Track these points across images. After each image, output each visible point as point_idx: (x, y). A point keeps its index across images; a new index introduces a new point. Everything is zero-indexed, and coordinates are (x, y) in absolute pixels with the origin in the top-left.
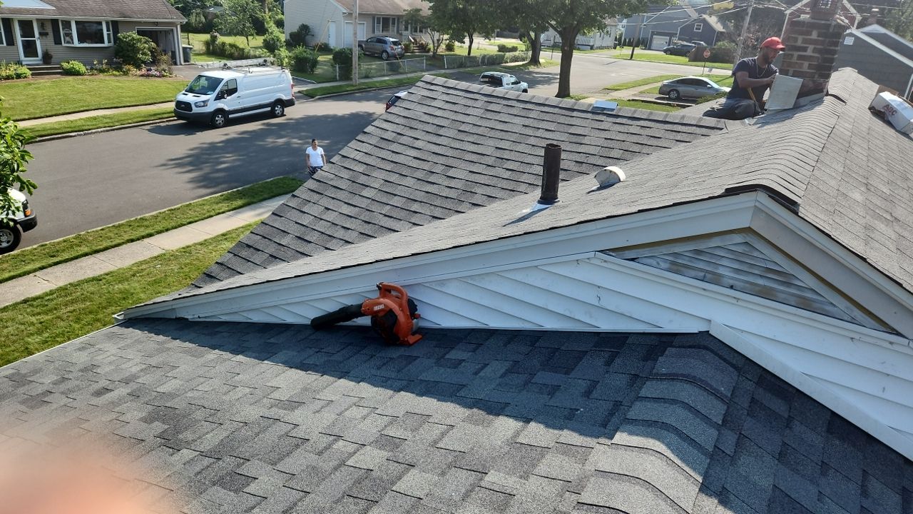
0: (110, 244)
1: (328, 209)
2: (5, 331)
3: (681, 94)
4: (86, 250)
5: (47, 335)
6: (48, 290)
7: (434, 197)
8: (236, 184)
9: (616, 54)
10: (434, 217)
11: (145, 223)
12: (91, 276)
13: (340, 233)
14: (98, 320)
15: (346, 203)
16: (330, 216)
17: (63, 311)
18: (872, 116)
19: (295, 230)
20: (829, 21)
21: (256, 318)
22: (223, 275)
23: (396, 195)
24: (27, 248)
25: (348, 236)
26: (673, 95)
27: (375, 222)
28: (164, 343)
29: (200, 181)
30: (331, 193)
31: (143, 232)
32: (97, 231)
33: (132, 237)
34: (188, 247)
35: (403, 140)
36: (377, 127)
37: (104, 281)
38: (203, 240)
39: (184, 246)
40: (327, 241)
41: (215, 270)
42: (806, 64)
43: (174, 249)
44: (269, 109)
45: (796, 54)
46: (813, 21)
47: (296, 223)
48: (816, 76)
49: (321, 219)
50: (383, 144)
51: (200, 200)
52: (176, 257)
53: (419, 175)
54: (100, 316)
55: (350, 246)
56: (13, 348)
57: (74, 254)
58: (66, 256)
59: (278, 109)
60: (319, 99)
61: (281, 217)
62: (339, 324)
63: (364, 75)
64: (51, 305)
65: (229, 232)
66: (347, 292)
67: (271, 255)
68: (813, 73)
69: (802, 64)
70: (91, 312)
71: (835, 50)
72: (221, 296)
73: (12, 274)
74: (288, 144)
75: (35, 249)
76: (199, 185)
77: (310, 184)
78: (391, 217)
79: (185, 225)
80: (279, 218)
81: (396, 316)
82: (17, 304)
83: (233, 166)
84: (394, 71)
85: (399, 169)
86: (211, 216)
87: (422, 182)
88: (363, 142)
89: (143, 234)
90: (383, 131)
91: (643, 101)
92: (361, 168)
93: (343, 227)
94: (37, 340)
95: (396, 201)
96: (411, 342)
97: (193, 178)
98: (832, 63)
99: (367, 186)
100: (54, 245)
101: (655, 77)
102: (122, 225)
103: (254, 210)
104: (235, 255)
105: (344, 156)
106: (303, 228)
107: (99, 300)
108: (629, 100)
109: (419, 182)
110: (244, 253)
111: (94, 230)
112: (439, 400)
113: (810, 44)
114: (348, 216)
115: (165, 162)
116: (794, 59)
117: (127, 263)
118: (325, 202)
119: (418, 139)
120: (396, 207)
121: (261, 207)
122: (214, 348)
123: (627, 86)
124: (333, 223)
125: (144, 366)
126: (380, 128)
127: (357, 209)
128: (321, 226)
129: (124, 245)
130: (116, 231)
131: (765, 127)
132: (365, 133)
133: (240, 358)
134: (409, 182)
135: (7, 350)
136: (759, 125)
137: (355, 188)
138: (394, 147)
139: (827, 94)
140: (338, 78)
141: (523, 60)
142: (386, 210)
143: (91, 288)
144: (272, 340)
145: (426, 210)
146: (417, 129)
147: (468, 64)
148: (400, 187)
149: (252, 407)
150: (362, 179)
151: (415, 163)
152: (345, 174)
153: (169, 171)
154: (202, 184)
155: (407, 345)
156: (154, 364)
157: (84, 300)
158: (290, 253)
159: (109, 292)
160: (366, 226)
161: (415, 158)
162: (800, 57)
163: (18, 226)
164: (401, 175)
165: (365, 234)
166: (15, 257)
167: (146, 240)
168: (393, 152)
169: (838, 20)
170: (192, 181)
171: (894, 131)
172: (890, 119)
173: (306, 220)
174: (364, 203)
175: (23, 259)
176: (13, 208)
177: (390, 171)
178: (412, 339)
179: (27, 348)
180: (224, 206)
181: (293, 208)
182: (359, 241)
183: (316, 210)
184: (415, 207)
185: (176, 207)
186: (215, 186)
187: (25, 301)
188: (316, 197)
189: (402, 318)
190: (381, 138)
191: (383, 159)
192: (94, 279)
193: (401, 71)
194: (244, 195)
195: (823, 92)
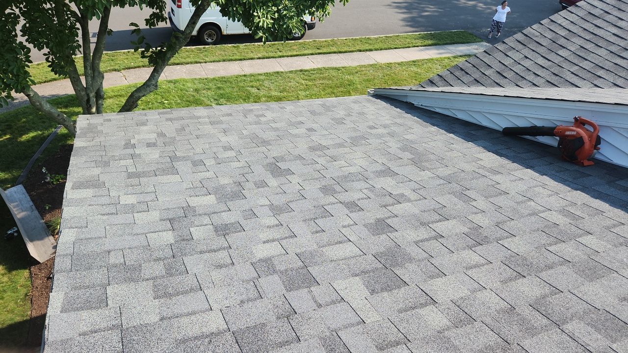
0: (348, 50)
1: (527, 58)
2: (290, 84)
4: (335, 50)
5: (308, 93)
6: (312, 68)
7: (621, 69)
8: (430, 29)
10: (615, 85)
11: (369, 42)
12: (335, 66)
13: (531, 77)
14: (334, 93)
15: (542, 56)
16: (527, 63)
17: (318, 82)
19: (497, 67)
21: (461, 116)
22: (440, 83)
23: (586, 60)
24: (307, 40)
25: (536, 80)
27: (562, 76)
28: (400, 113)
29: (408, 21)
30: (533, 46)
31: (367, 47)
32: (343, 40)
33: (361, 49)
34: (391, 64)
35: (608, 18)
36: (589, 3)
37: (341, 71)
38: (400, 61)
39: (389, 62)
40: (519, 80)
41: (436, 79)
43: (383, 62)
47: (500, 62)
49: (519, 64)
50: (589, 18)
51: (405, 34)
52: (382, 68)
53: (613, 48)
54: (335, 91)
55: (536, 88)
56: (291, 94)
57: (329, 51)
58: (325, 50)
61: (490, 55)
62: (522, 136)
64: (313, 77)
65: (418, 61)
66: (536, 116)
67: (475, 80)
70: (331, 87)
72: (442, 96)
73: (298, 53)
74: (475, 6)
75: (311, 42)
76: (407, 24)
77: (519, 36)
78: (577, 76)
79: (392, 49)
80: (488, 55)
81: (584, 143)
82: (296, 71)
83: (433, 16)
85: (596, 40)
86: (410, 47)
87: (613, 55)
88: (573, 13)
89: (367, 48)
90: (592, 7)
92: (563, 33)
93: (534, 73)
94: (303, 94)
95: (585, 65)
96: (585, 164)
97: (405, 18)
99: (564, 48)
100: (320, 42)
102: (357, 39)
103: (438, 49)
104: (451, 73)
105: (552, 21)
106: (503, 66)
107: (337, 82)
109: (612, 54)
110: (458, 73)
111: (342, 38)
112: (610, 205)
114: (541, 66)
115: (390, 4)
117: (355, 64)
118: (526, 52)
119: (622, 20)
120: (584, 69)
121: (443, 49)
122: (434, 125)
124: (527, 69)
125: (393, 122)
126: (591, 4)
127: (550, 63)
128: (517, 68)
129: (355, 53)
130: (353, 43)
132: (577, 6)
133: (452, 135)
134: (602, 52)
135: (289, 94)
137: (554, 47)
138: (598, 22)
142: (574, 69)
143: (334, 73)
144: (472, 132)
145: (610, 77)
146: (624, 11)
148: (592, 55)
149: (466, 164)
150: (562, 41)
151: (613, 39)
152: (549, 35)
153: (392, 10)
154: (409, 23)
155: (582, 165)
156: (398, 122)
157: (329, 79)
158: (489, 81)
159: (342, 79)
160: (554, 77)
161: (614, 34)
163: (306, 25)
164: (597, 45)
165: (551, 83)
166: (300, 44)
167: (368, 53)
168: (596, 26)
170: (404, 20)
173: (507, 61)
174: (557, 60)
175: (303, 46)
176: (326, 13)
177: (587, 40)
178: (586, 163)
179: (298, 97)
180: (419, 42)
181: (501, 51)
182: (544, 87)
183: (517, 56)
184: (601, 73)
185: (390, 35)
186: (417, 27)
187: (301, 71)
188: (520, 47)
189: (587, 145)
190: (589, 13)
191: (585, 29)
192: (336, 69)
194: (434, 38)
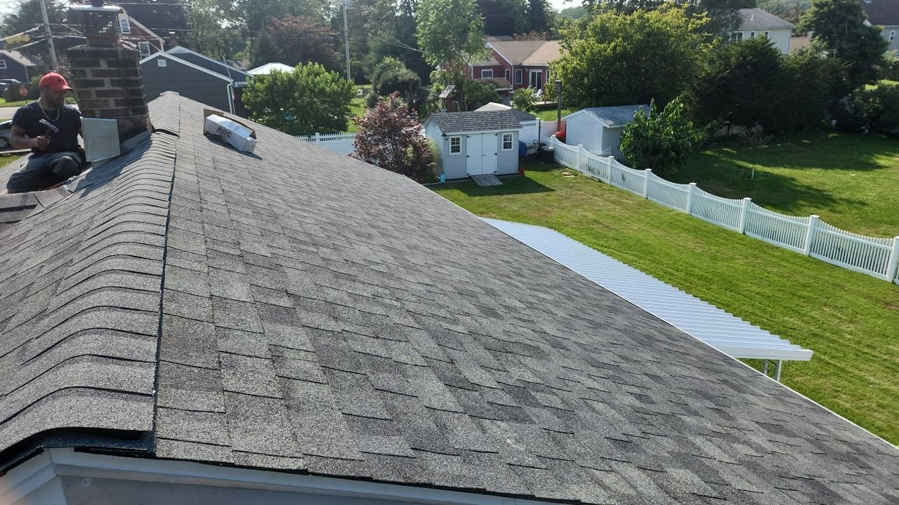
18: (211, 143)
20: (112, 46)
42: (111, 101)
45: (93, 90)
46: (92, 48)
48: (131, 113)
68: (125, 109)
69: (106, 101)
71: (137, 81)
98: (141, 95)
113: (104, 76)
116: (94, 97)
131: (91, 195)
136: (82, 191)
139: (154, 131)
162: (99, 94)
169: (124, 45)
171: (237, 153)
172: (228, 141)
195: (146, 130)
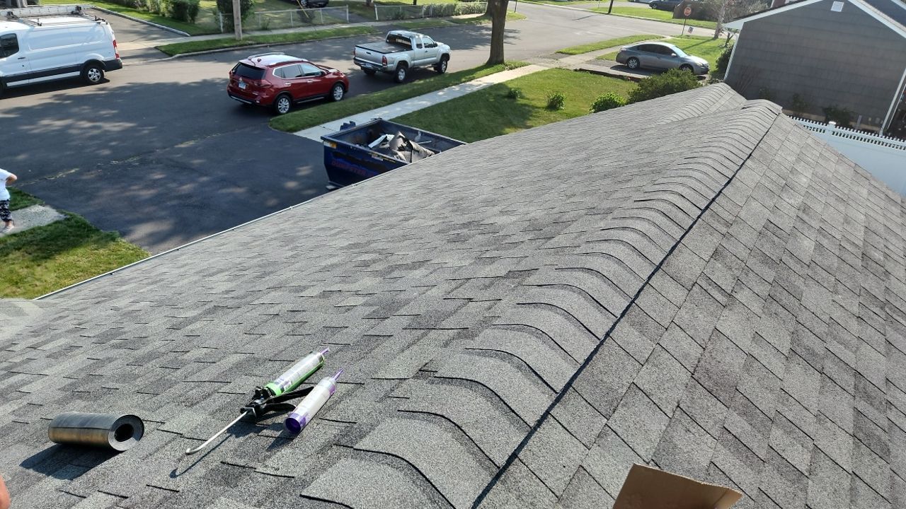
3: (642, 63)
9: (593, 7)
26: (633, 64)
44: (78, 73)
59: (93, 74)
60: (179, 58)
63: (261, 27)
84: (306, 22)
91: (592, 72)
101: (625, 38)
108: (576, 70)
123: (584, 50)
140: (222, 29)
141: (480, 11)
147: (407, 15)
193: (314, 21)
